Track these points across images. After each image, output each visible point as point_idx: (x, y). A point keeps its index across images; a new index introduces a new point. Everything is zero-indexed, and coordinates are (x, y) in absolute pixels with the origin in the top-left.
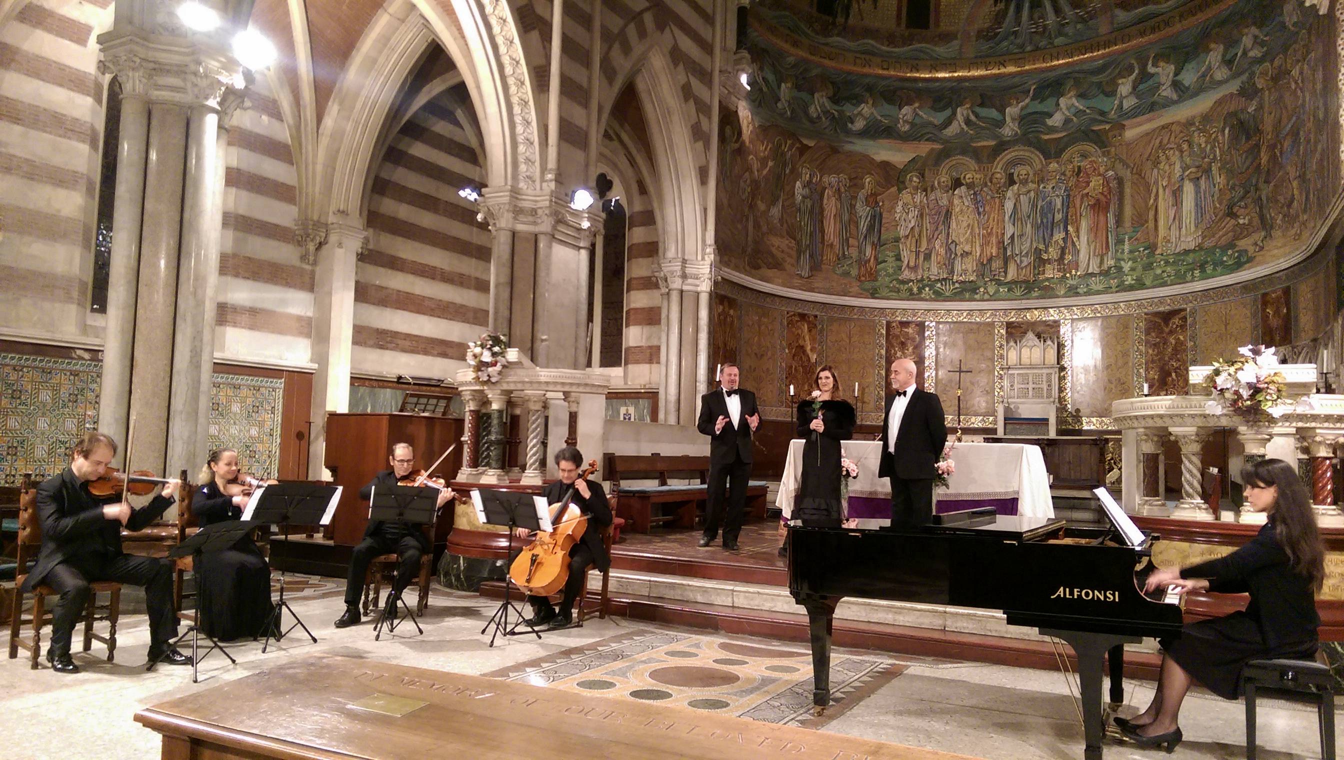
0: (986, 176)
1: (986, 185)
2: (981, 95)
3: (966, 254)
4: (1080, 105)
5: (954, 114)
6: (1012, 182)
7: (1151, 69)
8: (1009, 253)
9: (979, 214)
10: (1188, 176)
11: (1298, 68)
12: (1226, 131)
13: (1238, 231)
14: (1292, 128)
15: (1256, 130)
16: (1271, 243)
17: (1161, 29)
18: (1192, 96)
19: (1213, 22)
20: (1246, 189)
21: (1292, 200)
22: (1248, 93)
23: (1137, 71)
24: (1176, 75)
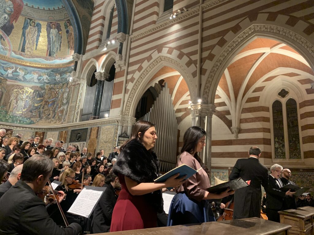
7: (18, 70)
10: (22, 99)
11: (58, 90)
12: (35, 93)
13: (32, 116)
14: (53, 101)
15: (43, 97)
16: (41, 121)
17: (24, 63)
18: (27, 82)
19: (37, 69)
20: (36, 108)
21: (50, 114)
22: (42, 88)
23: (14, 69)
24: (24, 75)
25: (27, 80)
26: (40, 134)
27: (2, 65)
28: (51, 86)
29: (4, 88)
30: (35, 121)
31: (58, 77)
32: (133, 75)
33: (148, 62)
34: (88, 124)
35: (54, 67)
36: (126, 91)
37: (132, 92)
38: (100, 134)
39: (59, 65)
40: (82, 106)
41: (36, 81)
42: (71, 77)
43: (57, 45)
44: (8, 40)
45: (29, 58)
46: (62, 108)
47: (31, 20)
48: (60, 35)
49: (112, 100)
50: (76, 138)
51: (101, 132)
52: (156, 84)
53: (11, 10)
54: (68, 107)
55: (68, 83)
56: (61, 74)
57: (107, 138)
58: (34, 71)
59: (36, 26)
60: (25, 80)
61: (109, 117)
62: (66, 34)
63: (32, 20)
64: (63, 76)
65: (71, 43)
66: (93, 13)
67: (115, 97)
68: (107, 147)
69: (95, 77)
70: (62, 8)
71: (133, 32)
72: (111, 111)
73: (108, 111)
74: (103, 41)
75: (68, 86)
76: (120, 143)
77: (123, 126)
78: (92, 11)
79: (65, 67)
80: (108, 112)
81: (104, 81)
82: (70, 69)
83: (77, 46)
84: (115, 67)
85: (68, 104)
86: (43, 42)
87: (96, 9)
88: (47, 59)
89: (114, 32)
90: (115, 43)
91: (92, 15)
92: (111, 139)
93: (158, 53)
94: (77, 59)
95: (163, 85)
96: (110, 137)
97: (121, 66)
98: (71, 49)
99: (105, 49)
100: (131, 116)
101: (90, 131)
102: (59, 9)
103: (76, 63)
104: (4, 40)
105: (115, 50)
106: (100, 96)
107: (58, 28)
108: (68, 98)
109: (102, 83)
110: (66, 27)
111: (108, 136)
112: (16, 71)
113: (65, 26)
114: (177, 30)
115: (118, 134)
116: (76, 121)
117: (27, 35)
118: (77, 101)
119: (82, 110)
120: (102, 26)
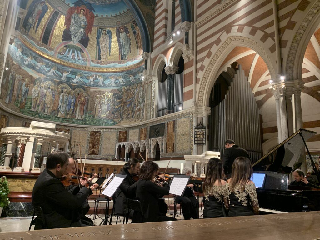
0: (56, 89)
1: (56, 91)
2: (58, 68)
3: (48, 107)
4: (81, 79)
5: (50, 70)
6: (62, 92)
7: (98, 77)
8: (59, 110)
9: (53, 98)
10: (104, 103)
11: (133, 90)
12: (114, 97)
13: (115, 117)
14: (130, 101)
15: (121, 99)
16: (123, 121)
17: (102, 70)
18: (107, 87)
19: (113, 74)
20: (117, 109)
21: (129, 114)
22: (120, 91)
23: (94, 77)
24: (103, 81)
25: (106, 85)
26: (124, 133)
27: (84, 75)
28: (127, 87)
29: (89, 95)
30: (117, 122)
31: (132, 78)
32: (203, 63)
33: (217, 45)
34: (164, 119)
35: (127, 69)
36: (197, 81)
37: (203, 81)
38: (176, 128)
39: (131, 66)
40: (156, 102)
41: (114, 85)
42: (143, 76)
43: (127, 48)
44: (86, 51)
45: (105, 64)
46: (139, 106)
47: (102, 29)
48: (129, 38)
49: (183, 92)
50: (155, 133)
51: (177, 125)
52: (228, 68)
53: (85, 23)
54: (144, 105)
55: (142, 82)
56: (135, 74)
57: (183, 130)
58: (110, 76)
59: (107, 33)
60: (105, 86)
61: (183, 110)
62: (133, 35)
63: (103, 29)
64: (136, 77)
65: (139, 43)
66: (156, 9)
67: (186, 89)
68: (184, 140)
69: (165, 72)
70: (127, 11)
71: (197, 18)
72: (184, 103)
73: (181, 103)
74: (168, 34)
75: (142, 86)
76: (197, 134)
77: (198, 118)
78: (154, 7)
79: (137, 68)
80: (182, 105)
81: (174, 75)
82: (142, 68)
83: (145, 45)
84: (183, 59)
85: (143, 102)
86: (115, 47)
87: (158, 4)
88: (120, 63)
89: (178, 22)
90: (181, 33)
91: (154, 11)
92: (187, 131)
93: (227, 34)
94: (147, 58)
95: (236, 68)
96: (186, 130)
97: (189, 56)
98: (140, 49)
99: (171, 42)
100: (205, 105)
101: (166, 125)
102: (125, 13)
103: (146, 61)
104: (83, 52)
105: (181, 41)
106: (172, 90)
107: (126, 31)
108: (143, 97)
109: (172, 77)
110: (133, 28)
111: (184, 129)
112: (96, 79)
113: (131, 27)
114: (246, 4)
115: (194, 125)
116: (153, 118)
117: (101, 43)
118: (151, 98)
119: (157, 106)
120: (166, 19)
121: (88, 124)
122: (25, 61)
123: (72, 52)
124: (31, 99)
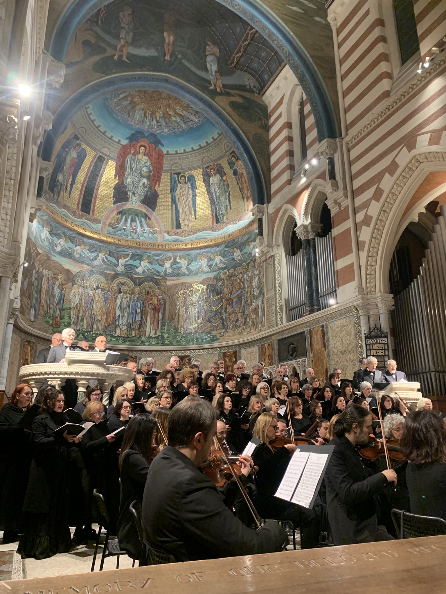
0: (109, 287)
1: (109, 291)
2: (109, 251)
3: (98, 321)
4: (149, 266)
5: (98, 256)
6: (120, 292)
7: (178, 260)
8: (117, 323)
9: (106, 303)
10: (192, 304)
11: (241, 275)
12: (208, 290)
13: (213, 328)
14: (238, 295)
15: (221, 293)
16: (227, 334)
17: (184, 247)
18: (194, 274)
19: (203, 250)
20: (216, 313)
21: (238, 320)
22: (217, 279)
23: (172, 260)
24: (188, 265)
25: (193, 271)
26: (231, 355)
27: (155, 258)
28: (230, 271)
29: (165, 293)
30: (218, 336)
31: (237, 254)
32: (367, 211)
33: (392, 175)
34: (303, 324)
35: (228, 238)
36: (359, 246)
37: (372, 245)
38: (328, 339)
39: (234, 233)
40: (285, 294)
41: (206, 269)
42: (257, 247)
43: (224, 201)
44: (155, 217)
45: (189, 235)
46: (254, 304)
47: (178, 174)
48: (226, 183)
49: (335, 270)
50: (289, 352)
51: (330, 334)
52: (421, 214)
53: (149, 169)
54: (263, 301)
55: (255, 260)
56: (241, 246)
57: (343, 343)
58: (199, 254)
59: (188, 181)
60: (191, 273)
61: (337, 303)
62: (233, 177)
63: (180, 173)
64: (245, 251)
65: (246, 189)
66: (269, 124)
67: (341, 264)
68: (347, 361)
69: (297, 235)
70: (218, 137)
71: (347, 129)
72: (339, 291)
73: (333, 292)
74: (296, 167)
75: (256, 266)
76: (370, 350)
77: (369, 317)
78: (266, 122)
79: (244, 235)
80: (335, 294)
81: (314, 239)
82: (253, 234)
83: (256, 192)
84: (329, 208)
85: (262, 295)
86: (204, 203)
87: (273, 114)
88: (214, 229)
89: (312, 143)
90: (319, 163)
91: (267, 128)
92: (350, 344)
93: (409, 152)
94: (261, 214)
95: (437, 211)
96: (348, 342)
97: (338, 201)
98: (247, 200)
99: (304, 180)
100: (381, 292)
101: (309, 336)
102: (214, 140)
103: (260, 221)
104: (150, 219)
105: (321, 176)
106: (313, 268)
107: (220, 172)
108: (260, 286)
109: (311, 243)
110: (231, 164)
111: (344, 339)
112: (175, 262)
113: (229, 164)
114: (440, 91)
115: (363, 332)
116: (282, 323)
117: (179, 200)
118: (275, 287)
119: (287, 301)
120: (289, 140)
121: (167, 345)
122: (56, 247)
123: (131, 221)
124: (70, 309)
